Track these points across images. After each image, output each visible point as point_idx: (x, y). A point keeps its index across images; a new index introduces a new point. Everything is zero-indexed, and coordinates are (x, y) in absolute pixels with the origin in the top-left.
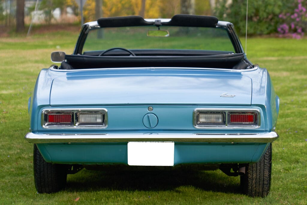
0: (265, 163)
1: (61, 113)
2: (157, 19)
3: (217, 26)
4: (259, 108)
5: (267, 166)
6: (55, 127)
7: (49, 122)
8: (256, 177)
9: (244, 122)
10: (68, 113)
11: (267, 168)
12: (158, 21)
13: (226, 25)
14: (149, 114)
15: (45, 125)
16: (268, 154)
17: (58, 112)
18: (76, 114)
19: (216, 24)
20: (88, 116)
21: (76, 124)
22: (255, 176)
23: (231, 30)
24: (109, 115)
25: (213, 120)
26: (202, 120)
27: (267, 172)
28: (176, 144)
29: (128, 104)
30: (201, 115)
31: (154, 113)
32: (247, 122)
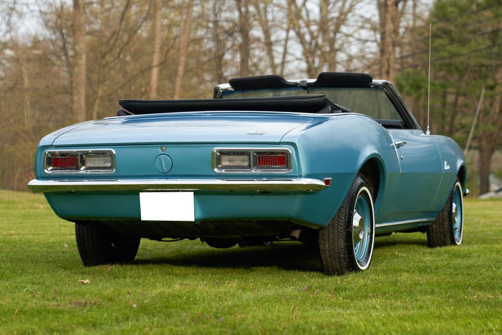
0: (339, 230)
1: (65, 156)
2: (303, 80)
3: (372, 86)
4: (290, 146)
5: (342, 234)
6: (58, 172)
7: (54, 166)
8: (329, 248)
9: (274, 165)
10: (73, 155)
11: (341, 237)
12: (303, 82)
13: (381, 83)
14: (161, 156)
15: (47, 170)
16: (343, 219)
17: (62, 154)
18: (82, 156)
19: (370, 84)
20: (96, 159)
21: (81, 168)
22: (328, 246)
23: (389, 91)
24: (117, 158)
25: (239, 163)
26: (225, 163)
27: (343, 242)
28: (196, 194)
29: (137, 143)
30: (224, 157)
31: (167, 153)
32: (278, 165)
